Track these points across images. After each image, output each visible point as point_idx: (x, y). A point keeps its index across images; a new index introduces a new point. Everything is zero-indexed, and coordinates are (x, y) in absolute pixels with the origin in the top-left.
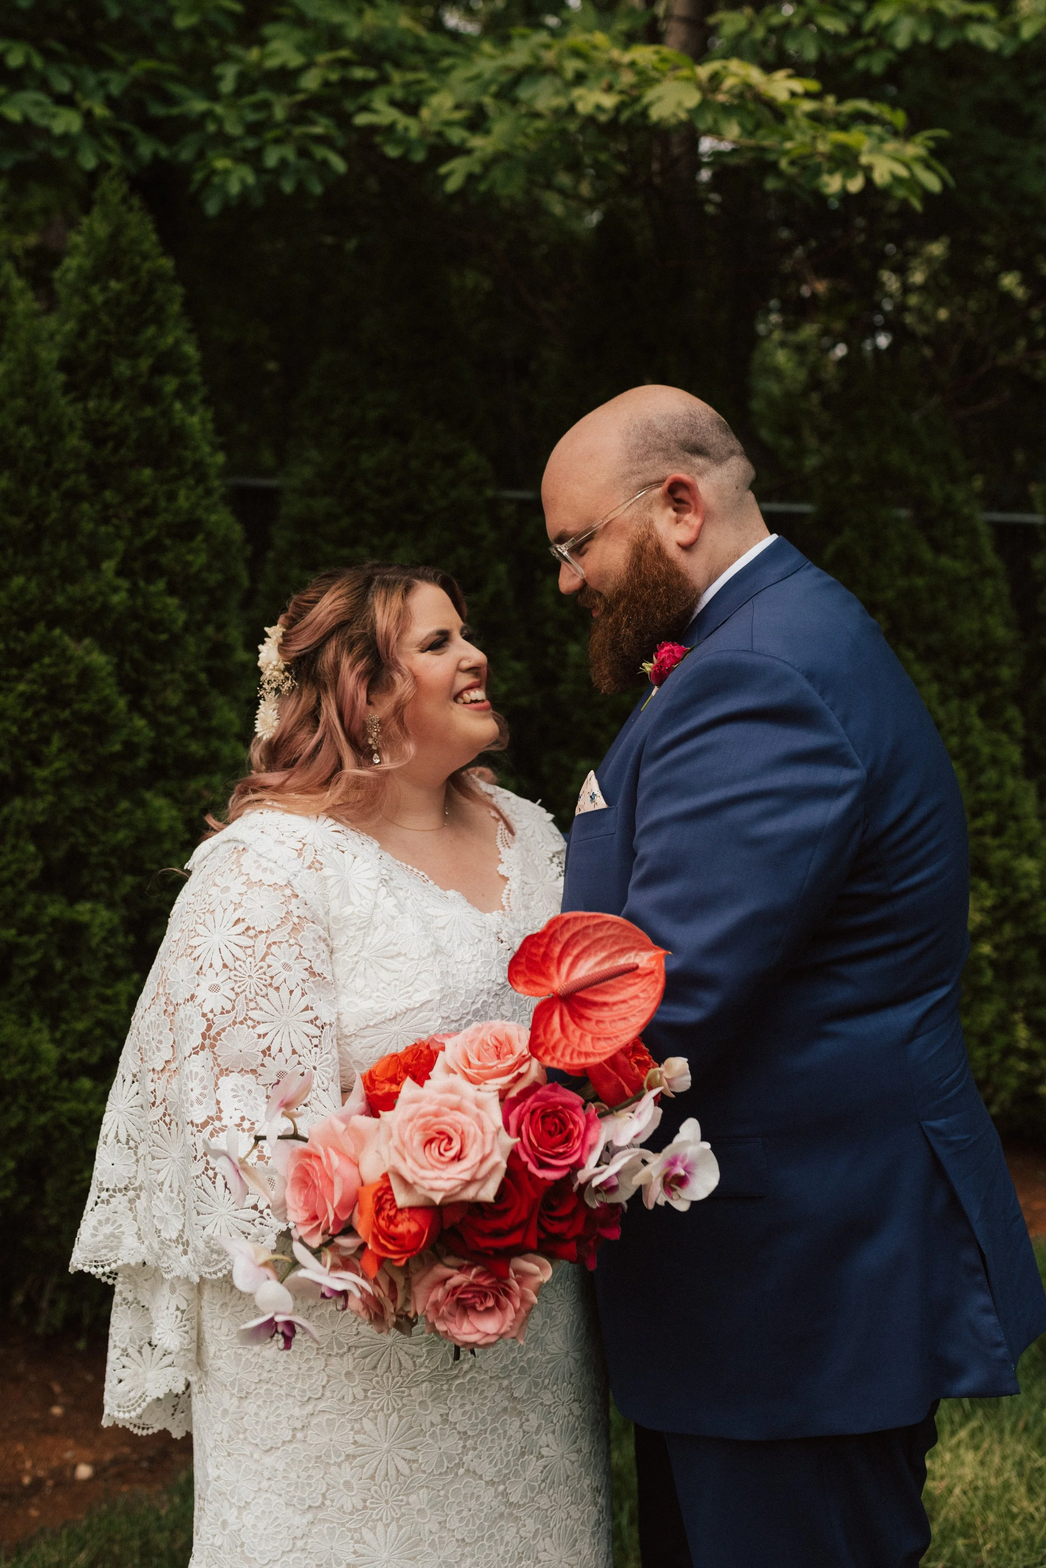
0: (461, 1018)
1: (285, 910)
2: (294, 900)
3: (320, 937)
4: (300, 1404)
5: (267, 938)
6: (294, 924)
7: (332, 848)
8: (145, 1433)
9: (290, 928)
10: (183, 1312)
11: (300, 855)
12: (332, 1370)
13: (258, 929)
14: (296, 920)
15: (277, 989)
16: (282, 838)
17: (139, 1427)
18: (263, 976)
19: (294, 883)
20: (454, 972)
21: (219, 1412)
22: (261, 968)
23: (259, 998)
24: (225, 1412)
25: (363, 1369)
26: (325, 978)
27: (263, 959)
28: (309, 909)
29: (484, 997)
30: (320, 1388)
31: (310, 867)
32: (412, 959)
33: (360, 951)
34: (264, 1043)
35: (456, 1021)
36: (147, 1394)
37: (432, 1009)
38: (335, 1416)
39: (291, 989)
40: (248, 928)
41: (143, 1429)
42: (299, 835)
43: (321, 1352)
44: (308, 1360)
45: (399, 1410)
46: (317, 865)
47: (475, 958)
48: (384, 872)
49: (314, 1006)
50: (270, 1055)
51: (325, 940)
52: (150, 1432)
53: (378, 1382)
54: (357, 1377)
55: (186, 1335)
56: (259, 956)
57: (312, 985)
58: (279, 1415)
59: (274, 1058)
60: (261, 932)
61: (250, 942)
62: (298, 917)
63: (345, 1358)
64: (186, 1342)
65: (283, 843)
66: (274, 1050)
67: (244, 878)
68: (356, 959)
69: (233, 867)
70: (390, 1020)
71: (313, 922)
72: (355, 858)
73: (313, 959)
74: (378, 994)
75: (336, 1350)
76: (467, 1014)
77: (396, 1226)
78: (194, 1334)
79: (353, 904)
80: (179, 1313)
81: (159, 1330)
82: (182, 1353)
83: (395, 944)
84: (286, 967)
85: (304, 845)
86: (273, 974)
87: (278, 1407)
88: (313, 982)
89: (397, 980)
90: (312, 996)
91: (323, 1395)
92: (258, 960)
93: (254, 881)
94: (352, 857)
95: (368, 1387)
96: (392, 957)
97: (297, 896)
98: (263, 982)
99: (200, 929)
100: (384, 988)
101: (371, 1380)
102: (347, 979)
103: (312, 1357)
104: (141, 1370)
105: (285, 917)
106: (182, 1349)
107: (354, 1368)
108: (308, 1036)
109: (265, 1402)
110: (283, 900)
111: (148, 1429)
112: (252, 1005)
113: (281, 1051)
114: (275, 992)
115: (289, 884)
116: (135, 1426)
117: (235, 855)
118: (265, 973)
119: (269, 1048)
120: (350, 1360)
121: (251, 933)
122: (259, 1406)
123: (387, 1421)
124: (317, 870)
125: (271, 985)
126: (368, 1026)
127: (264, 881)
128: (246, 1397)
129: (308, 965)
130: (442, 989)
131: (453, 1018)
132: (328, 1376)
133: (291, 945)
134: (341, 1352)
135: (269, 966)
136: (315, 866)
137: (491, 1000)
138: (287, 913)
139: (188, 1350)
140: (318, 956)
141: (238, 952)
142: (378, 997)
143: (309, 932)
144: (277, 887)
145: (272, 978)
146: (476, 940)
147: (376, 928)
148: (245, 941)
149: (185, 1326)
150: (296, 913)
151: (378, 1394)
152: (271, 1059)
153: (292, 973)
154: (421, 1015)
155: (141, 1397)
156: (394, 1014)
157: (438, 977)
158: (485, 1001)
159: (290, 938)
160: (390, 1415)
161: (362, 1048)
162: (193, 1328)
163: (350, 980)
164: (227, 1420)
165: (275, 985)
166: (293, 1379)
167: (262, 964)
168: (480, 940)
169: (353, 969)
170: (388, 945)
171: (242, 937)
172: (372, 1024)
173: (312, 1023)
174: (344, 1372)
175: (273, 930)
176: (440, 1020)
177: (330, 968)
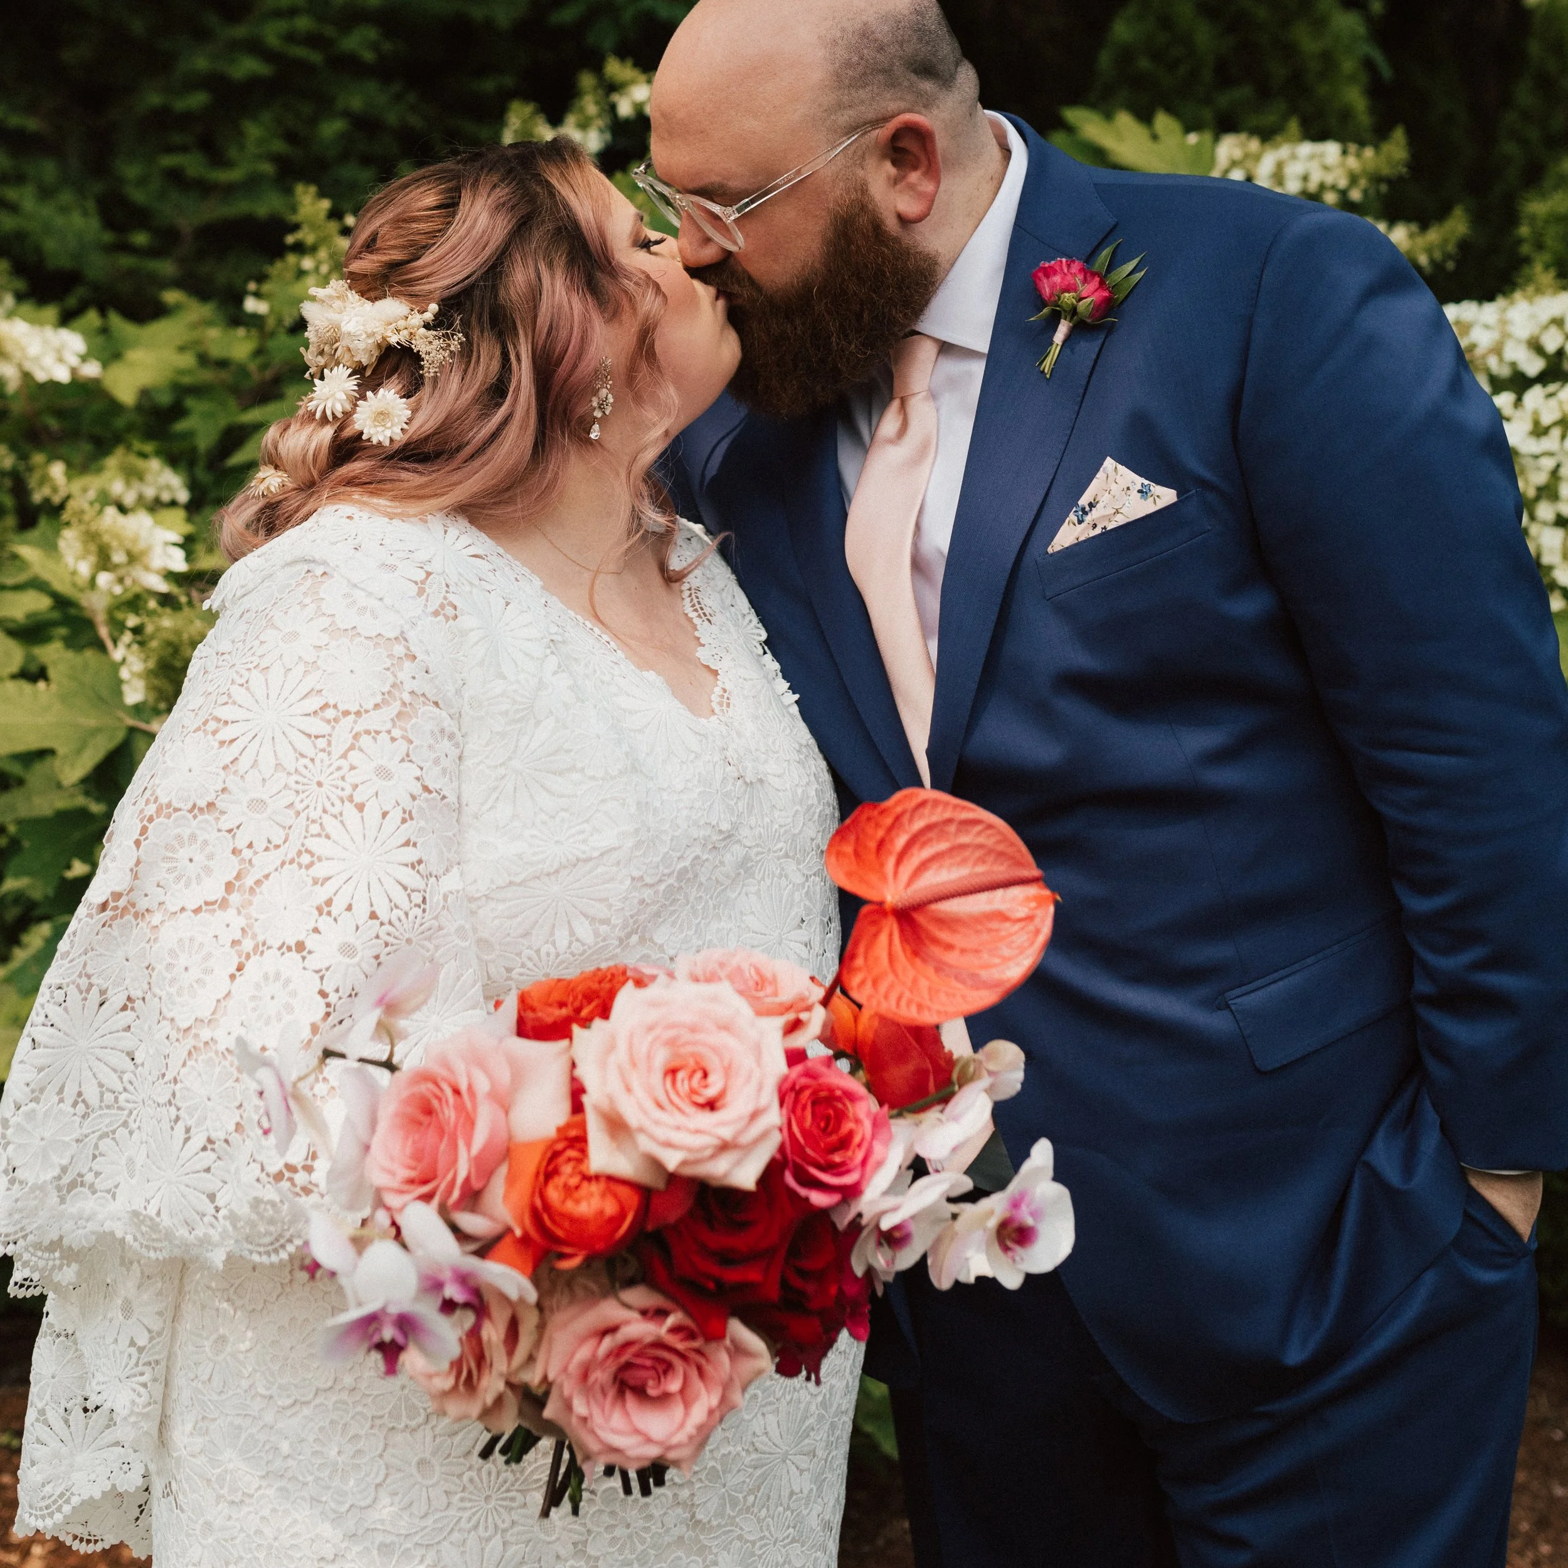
0: (660, 881)
1: (391, 679)
2: (407, 664)
3: (442, 731)
4: (334, 1516)
5: (355, 722)
6: (404, 704)
7: (471, 584)
8: (90, 1549)
9: (395, 712)
10: (141, 1350)
11: (421, 592)
12: (393, 1456)
13: (341, 707)
14: (407, 697)
15: (360, 807)
16: (390, 561)
17: (81, 1540)
18: (341, 783)
19: (411, 635)
20: (658, 804)
21: (198, 1527)
22: (339, 768)
23: (326, 819)
24: (208, 1526)
25: (449, 1455)
26: (444, 797)
27: (344, 756)
28: (432, 680)
29: (697, 851)
30: (372, 1489)
31: (436, 614)
32: (593, 778)
33: (510, 759)
34: (322, 894)
35: (652, 885)
36: (74, 1490)
37: (618, 863)
38: (395, 1539)
39: (385, 809)
40: (326, 706)
41: (88, 1541)
42: (421, 556)
43: (378, 1422)
44: (356, 1437)
45: (505, 1531)
46: (449, 611)
47: (690, 785)
48: (554, 629)
49: (420, 841)
50: (329, 914)
51: (451, 737)
52: (99, 1547)
53: (471, 1480)
54: (437, 1468)
55: (142, 1390)
56: (338, 750)
57: (424, 805)
58: (295, 1535)
59: (335, 920)
60: (346, 713)
61: (325, 729)
62: (412, 693)
63: (419, 1435)
64: (141, 1401)
65: (393, 568)
66: (337, 908)
67: (325, 622)
68: (502, 771)
69: (307, 601)
70: (548, 875)
71: (436, 704)
72: (507, 604)
73: (426, 765)
74: (535, 832)
75: (404, 1421)
76: (669, 875)
77: (577, 1202)
78: (158, 1390)
79: (505, 678)
80: (133, 1350)
81: (100, 1377)
82: (133, 1419)
83: (568, 751)
84: (383, 773)
85: (429, 574)
86: (357, 780)
87: (295, 1522)
88: (427, 800)
89: (566, 810)
90: (422, 823)
91: (375, 1500)
92: (335, 755)
93: (343, 626)
94: (503, 602)
95: (453, 1488)
96: (560, 773)
97: (415, 658)
98: (339, 792)
99: (239, 693)
100: (543, 823)
101: (460, 1476)
102: (482, 804)
103: (362, 1433)
104: (64, 1450)
105: (389, 692)
106: (132, 1413)
107: (434, 1454)
108: (405, 888)
109: (274, 1510)
110: (388, 665)
111: (96, 1541)
112: (315, 829)
113: (349, 908)
114: (355, 811)
115: (402, 638)
116: (75, 1537)
117: (309, 582)
118: (343, 778)
119: (329, 903)
120: (429, 1438)
121: (330, 713)
122: (263, 1518)
123: (483, 1549)
124: (447, 618)
125: (351, 799)
126: (511, 883)
127: (359, 630)
128: (242, 1502)
129: (418, 773)
130: (637, 831)
131: (648, 880)
132: (387, 1467)
133: (393, 740)
134: (413, 1423)
135: (353, 768)
136: (447, 611)
137: (705, 857)
138: (394, 686)
139: (146, 1416)
140: (437, 761)
141: (304, 745)
142: (533, 836)
143: (426, 718)
144: (381, 641)
145: (355, 787)
146: (692, 756)
147: (538, 723)
148: (316, 726)
149: (142, 1374)
150: (409, 685)
151: (470, 1500)
152: (330, 920)
153: (391, 783)
154: (599, 870)
155: (62, 1495)
156: (556, 865)
157: (633, 810)
158: (697, 857)
159: (394, 726)
160: (488, 1540)
161: (496, 917)
162: (155, 1380)
163: (487, 806)
164: (210, 1540)
165: (358, 799)
166: (327, 1472)
167: (342, 762)
168: (698, 756)
169: (495, 789)
170: (556, 752)
171: (311, 719)
172: (518, 880)
173: (413, 867)
174: (416, 1459)
175: (367, 711)
176: (628, 882)
177: (455, 784)
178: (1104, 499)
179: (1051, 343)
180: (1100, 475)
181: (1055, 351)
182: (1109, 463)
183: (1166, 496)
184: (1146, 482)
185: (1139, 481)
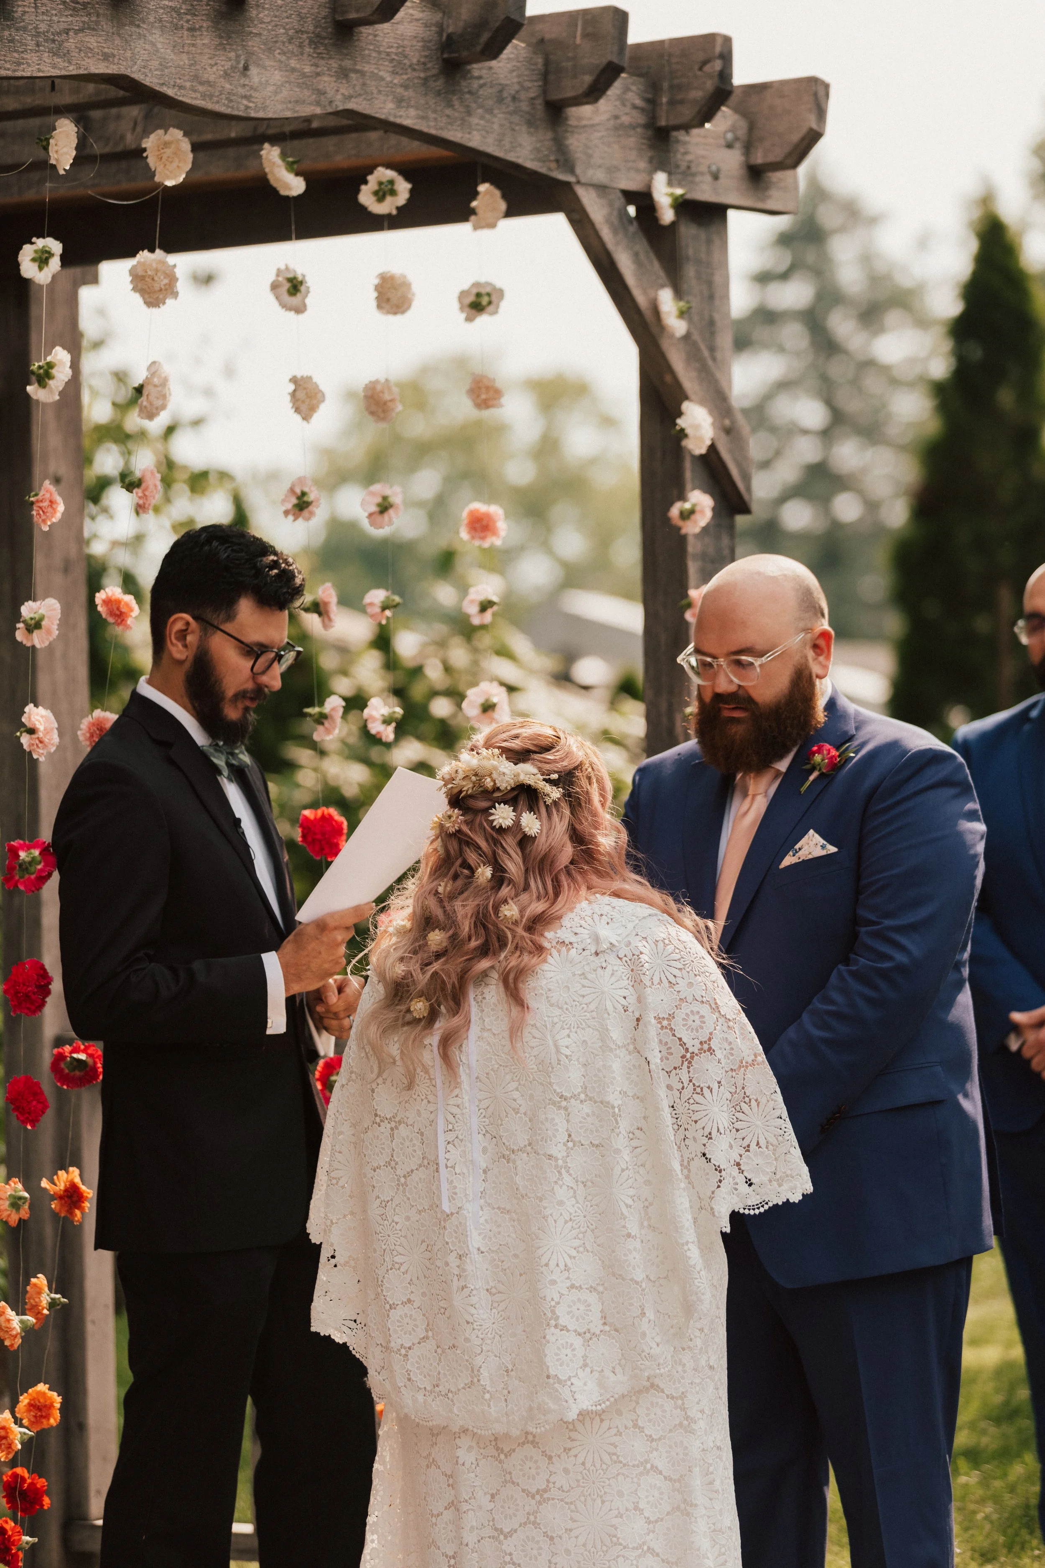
178: (806, 848)
179: (808, 779)
180: (806, 837)
181: (808, 783)
182: (811, 832)
183: (833, 849)
184: (825, 843)
185: (822, 841)
